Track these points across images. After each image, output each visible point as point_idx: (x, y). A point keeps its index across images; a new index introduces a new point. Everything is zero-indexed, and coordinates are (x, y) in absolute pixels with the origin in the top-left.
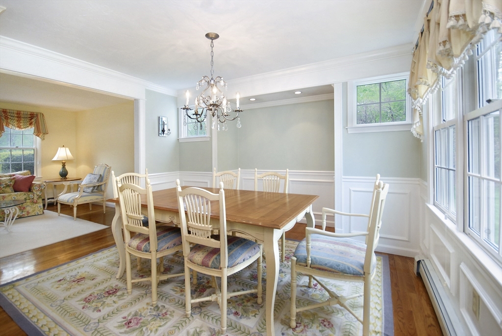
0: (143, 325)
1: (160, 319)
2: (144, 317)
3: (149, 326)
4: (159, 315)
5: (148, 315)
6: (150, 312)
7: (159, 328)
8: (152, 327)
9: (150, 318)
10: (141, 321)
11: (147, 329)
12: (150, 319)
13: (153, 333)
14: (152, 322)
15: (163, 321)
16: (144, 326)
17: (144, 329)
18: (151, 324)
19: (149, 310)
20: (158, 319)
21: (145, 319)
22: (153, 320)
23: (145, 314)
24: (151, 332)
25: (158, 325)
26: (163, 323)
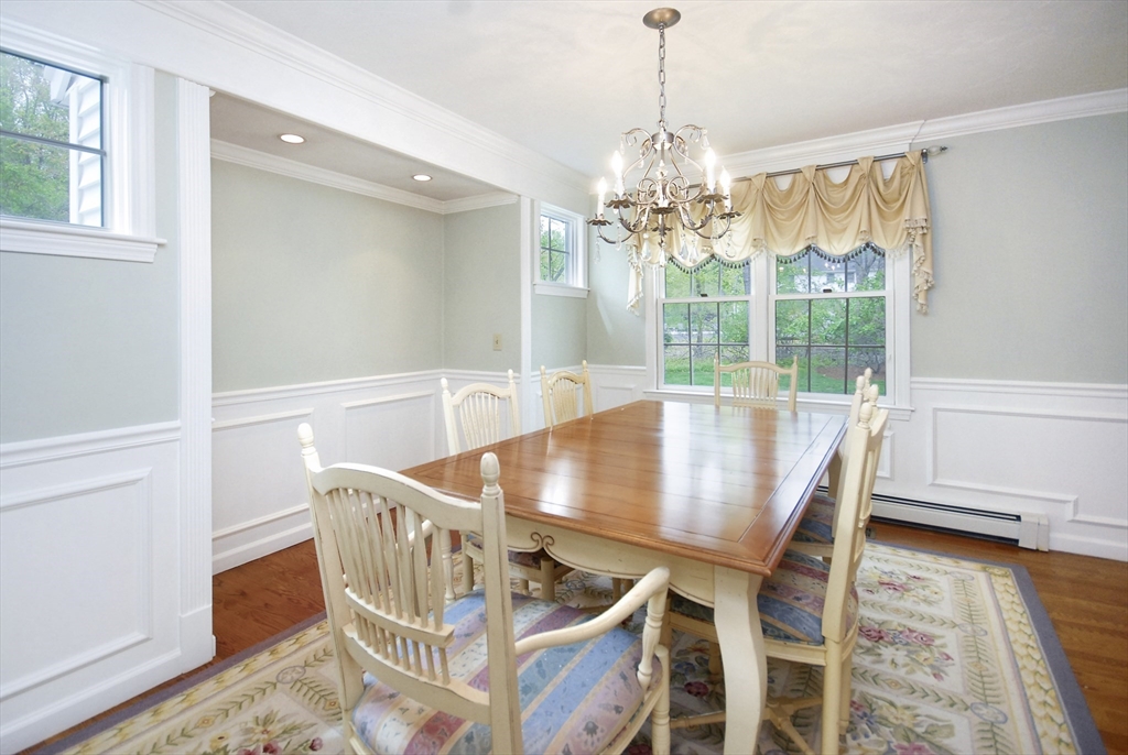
0: (912, 737)
1: (872, 711)
2: (889, 742)
3: (907, 724)
4: (865, 715)
5: (879, 735)
6: (867, 736)
7: (898, 704)
8: (905, 717)
9: (885, 730)
10: (905, 744)
11: (917, 725)
12: (887, 729)
13: (918, 711)
14: (894, 721)
15: (877, 703)
16: (913, 731)
17: (920, 730)
18: (899, 722)
19: (863, 740)
20: (875, 713)
21: (894, 740)
22: (884, 722)
23: (879, 743)
24: (918, 716)
25: (893, 709)
26: (881, 702)
